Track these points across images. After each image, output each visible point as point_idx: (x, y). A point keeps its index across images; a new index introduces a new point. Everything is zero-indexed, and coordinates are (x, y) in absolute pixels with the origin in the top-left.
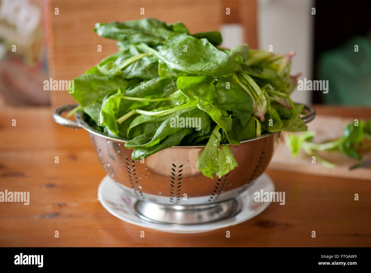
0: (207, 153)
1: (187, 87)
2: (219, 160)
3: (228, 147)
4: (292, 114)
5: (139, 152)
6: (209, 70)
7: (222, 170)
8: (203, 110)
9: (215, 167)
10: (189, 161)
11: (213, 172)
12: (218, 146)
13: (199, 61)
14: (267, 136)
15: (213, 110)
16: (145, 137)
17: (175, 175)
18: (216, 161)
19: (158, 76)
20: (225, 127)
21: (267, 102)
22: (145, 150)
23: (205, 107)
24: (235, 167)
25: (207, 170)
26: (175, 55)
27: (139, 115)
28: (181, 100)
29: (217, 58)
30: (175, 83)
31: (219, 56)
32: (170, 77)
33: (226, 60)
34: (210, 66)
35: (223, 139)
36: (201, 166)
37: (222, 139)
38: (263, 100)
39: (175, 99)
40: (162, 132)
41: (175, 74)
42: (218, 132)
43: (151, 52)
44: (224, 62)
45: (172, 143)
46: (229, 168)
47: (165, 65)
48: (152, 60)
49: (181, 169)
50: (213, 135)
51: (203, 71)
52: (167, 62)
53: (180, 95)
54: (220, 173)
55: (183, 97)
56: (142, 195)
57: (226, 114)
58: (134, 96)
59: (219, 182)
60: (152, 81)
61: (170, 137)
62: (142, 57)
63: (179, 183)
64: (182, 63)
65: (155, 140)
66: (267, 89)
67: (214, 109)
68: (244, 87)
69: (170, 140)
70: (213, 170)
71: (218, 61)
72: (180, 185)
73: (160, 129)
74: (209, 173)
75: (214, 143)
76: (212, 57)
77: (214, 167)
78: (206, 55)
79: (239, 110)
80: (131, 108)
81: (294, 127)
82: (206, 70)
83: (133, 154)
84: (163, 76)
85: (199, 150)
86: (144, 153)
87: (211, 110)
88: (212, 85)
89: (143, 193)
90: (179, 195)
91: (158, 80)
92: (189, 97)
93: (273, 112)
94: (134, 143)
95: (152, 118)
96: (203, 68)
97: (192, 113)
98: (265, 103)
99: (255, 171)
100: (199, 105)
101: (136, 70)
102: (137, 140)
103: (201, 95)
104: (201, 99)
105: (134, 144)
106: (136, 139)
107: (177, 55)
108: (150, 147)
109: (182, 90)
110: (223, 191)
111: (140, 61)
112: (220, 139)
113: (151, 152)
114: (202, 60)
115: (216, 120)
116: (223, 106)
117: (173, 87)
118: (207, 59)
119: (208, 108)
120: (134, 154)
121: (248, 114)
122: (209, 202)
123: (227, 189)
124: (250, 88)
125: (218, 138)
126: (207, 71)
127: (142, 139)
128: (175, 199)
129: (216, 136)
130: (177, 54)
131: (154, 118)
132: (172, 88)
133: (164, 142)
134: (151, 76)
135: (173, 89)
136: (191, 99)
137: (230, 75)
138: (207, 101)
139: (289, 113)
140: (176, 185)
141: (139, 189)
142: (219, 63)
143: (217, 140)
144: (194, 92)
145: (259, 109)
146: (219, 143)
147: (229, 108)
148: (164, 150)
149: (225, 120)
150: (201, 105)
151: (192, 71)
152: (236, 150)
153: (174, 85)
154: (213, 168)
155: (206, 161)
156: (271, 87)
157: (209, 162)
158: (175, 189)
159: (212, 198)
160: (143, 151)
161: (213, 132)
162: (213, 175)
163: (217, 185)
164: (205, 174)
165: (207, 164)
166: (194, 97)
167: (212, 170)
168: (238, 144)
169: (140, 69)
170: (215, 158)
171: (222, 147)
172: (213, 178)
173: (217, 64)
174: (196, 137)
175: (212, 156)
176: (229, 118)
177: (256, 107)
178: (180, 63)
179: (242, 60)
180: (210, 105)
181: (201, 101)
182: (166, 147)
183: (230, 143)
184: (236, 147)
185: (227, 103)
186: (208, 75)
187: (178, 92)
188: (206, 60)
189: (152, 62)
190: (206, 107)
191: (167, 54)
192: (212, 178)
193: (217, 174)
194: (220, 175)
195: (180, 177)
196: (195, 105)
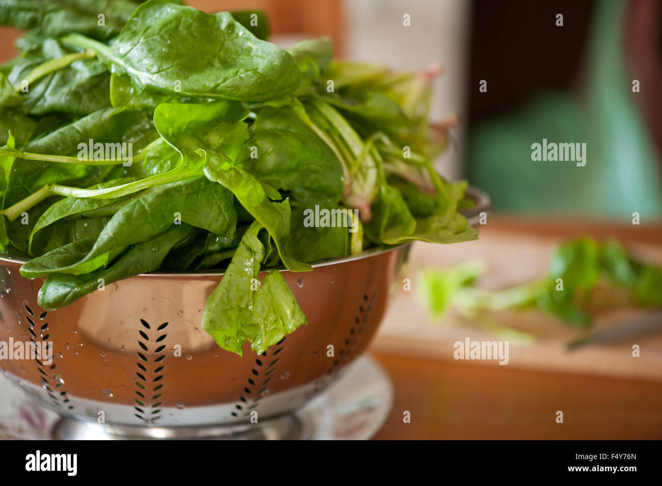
0: (228, 290)
1: (179, 128)
2: (259, 310)
3: (280, 277)
4: (437, 205)
5: (57, 287)
6: (236, 87)
7: (265, 335)
8: (219, 181)
9: (248, 326)
10: (182, 312)
11: (243, 338)
12: (256, 274)
13: (210, 65)
14: (378, 252)
15: (244, 181)
16: (72, 250)
17: (148, 348)
18: (250, 311)
19: (108, 105)
20: (273, 226)
21: (378, 174)
22: (70, 282)
23: (224, 174)
24: (298, 324)
25: (229, 335)
26: (150, 51)
27: (59, 197)
28: (165, 162)
29: (255, 58)
30: (152, 123)
31: (260, 54)
32: (139, 109)
33: (277, 63)
34: (237, 77)
35: (267, 257)
36: (213, 324)
37: (265, 257)
38: (367, 168)
39: (149, 159)
40: (115, 234)
41: (150, 101)
42: (257, 238)
43: (93, 49)
44: (272, 68)
45: (139, 266)
46: (283, 328)
47: (125, 78)
48: (95, 68)
49: (162, 332)
50: (244, 246)
51: (219, 88)
52: (131, 70)
53: (162, 149)
54: (259, 342)
55: (170, 155)
56: (67, 401)
57: (276, 195)
58: (48, 151)
59: (257, 368)
60: (93, 118)
61: (136, 248)
62: (72, 62)
63: (158, 370)
64: (169, 71)
65: (95, 256)
66: (378, 143)
67: (246, 180)
68: (321, 134)
69: (135, 256)
70: (243, 334)
71: (258, 64)
72: (159, 373)
73: (109, 230)
74: (232, 340)
75: (246, 266)
76: (240, 57)
77: (245, 327)
78: (227, 51)
79: (307, 189)
80: (42, 181)
81: (443, 233)
82: (227, 87)
83: (41, 293)
84: (120, 105)
85: (209, 283)
86: (68, 290)
87: (238, 182)
88: (242, 125)
89: (69, 397)
90: (157, 401)
91: (108, 114)
92: (184, 151)
93: (392, 196)
94: (44, 264)
95: (92, 206)
96: (219, 82)
97: (191, 191)
98: (372, 174)
99: (347, 342)
100: (208, 169)
101: (54, 91)
102: (53, 257)
103: (215, 147)
104: (213, 155)
105: (44, 267)
106: (49, 255)
107: (155, 51)
108: (82, 273)
109: (166, 136)
110: (267, 391)
111: (66, 72)
112: (259, 257)
113: (86, 287)
114: (217, 64)
115: (251, 207)
116: (269, 178)
117: (144, 131)
118: (229, 60)
119: (231, 177)
120: (44, 294)
121: (329, 201)
122: (233, 418)
123: (279, 387)
124: (336, 138)
125: (255, 253)
126: (229, 89)
127: (63, 255)
128: (148, 410)
129: (250, 250)
130: (155, 48)
131: (96, 206)
132: (142, 136)
133: (118, 263)
134: (92, 106)
135: (146, 137)
136: (189, 156)
137: (287, 101)
138: (229, 160)
139: (430, 202)
140: (150, 374)
141: (59, 385)
142: (260, 70)
143: (254, 259)
144: (196, 140)
145: (357, 188)
146: (259, 266)
147: (285, 184)
148: (119, 283)
149: (274, 209)
150: (212, 169)
151: (191, 90)
152: (301, 286)
153: (147, 126)
154: (244, 330)
155: (225, 311)
156: (386, 140)
157: (233, 314)
158: (149, 385)
159: (239, 407)
160: (66, 286)
161: (244, 238)
162: (242, 348)
163: (253, 377)
164: (222, 345)
165: (229, 319)
166: (196, 152)
167: (239, 333)
168: (306, 270)
169: (66, 90)
170: (248, 303)
171: (267, 277)
172: (243, 354)
173: (255, 71)
174: (200, 254)
175: (241, 298)
176: (285, 203)
177: (351, 184)
178: (163, 70)
179: (317, 69)
180: (236, 171)
181: (214, 160)
182: (125, 275)
183: (286, 269)
184: (300, 278)
185: (277, 170)
186: (233, 98)
187: (159, 143)
188: (227, 64)
189: (94, 74)
190: (227, 176)
191: (130, 50)
192: (240, 354)
193: (252, 346)
194: (260, 347)
195: (159, 353)
196: (200, 173)
